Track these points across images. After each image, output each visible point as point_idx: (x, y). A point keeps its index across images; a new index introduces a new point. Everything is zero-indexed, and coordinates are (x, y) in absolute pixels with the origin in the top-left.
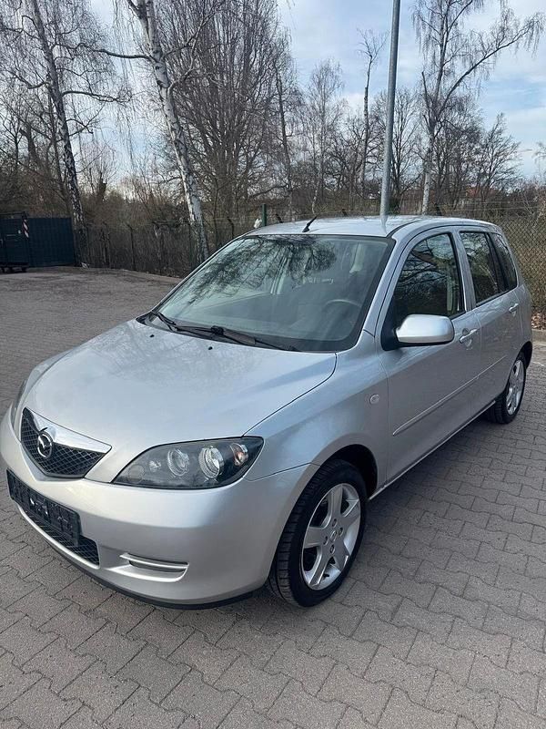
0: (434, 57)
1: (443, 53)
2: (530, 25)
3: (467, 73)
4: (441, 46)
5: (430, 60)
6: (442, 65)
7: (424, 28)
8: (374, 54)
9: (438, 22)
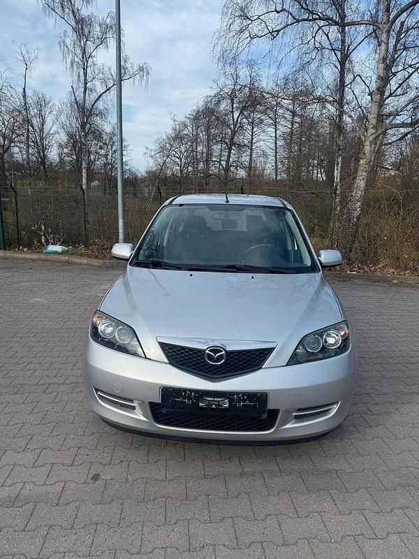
0: (79, 77)
1: (85, 74)
2: (141, 69)
3: (104, 93)
4: (84, 69)
5: (76, 78)
6: (86, 84)
7: (69, 54)
8: (28, 63)
9: (79, 52)
